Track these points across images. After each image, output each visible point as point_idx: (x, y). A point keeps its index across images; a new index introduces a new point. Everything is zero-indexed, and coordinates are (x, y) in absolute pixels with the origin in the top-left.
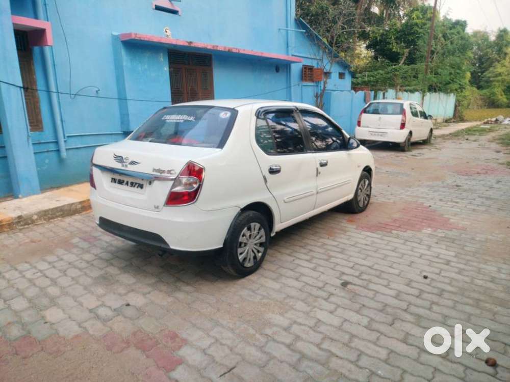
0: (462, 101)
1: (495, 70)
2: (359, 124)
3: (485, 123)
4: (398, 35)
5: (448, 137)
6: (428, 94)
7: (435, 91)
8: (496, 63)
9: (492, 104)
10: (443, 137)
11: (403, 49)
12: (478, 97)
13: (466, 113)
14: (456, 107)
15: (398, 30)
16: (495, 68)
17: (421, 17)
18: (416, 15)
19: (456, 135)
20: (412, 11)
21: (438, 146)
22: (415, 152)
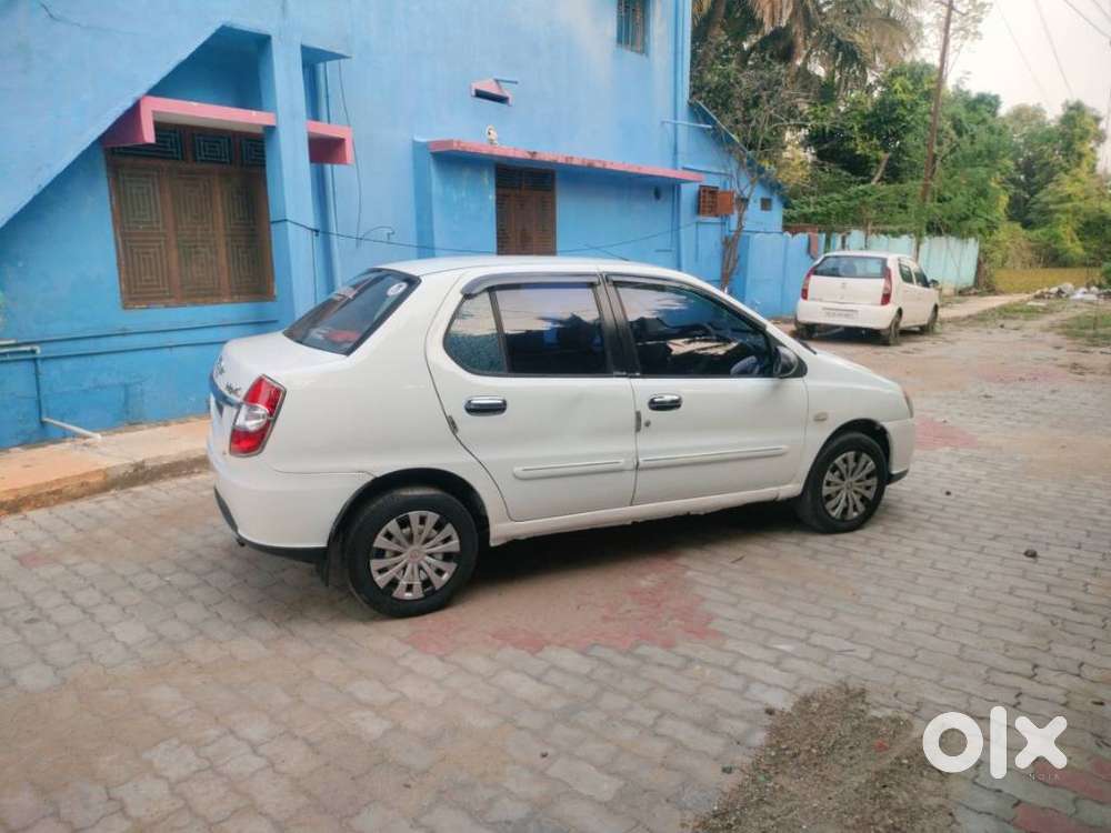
0: (992, 252)
1: (1059, 189)
2: (805, 294)
3: (1037, 297)
4: (866, 123)
5: (965, 323)
6: (926, 238)
7: (939, 233)
8: (1062, 174)
9: (1053, 258)
10: (956, 321)
11: (876, 149)
12: (1023, 244)
13: (1001, 277)
14: (979, 264)
15: (866, 112)
16: (1058, 185)
17: (911, 87)
18: (901, 85)
19: (980, 319)
20: (894, 75)
21: (949, 338)
22: (907, 346)
